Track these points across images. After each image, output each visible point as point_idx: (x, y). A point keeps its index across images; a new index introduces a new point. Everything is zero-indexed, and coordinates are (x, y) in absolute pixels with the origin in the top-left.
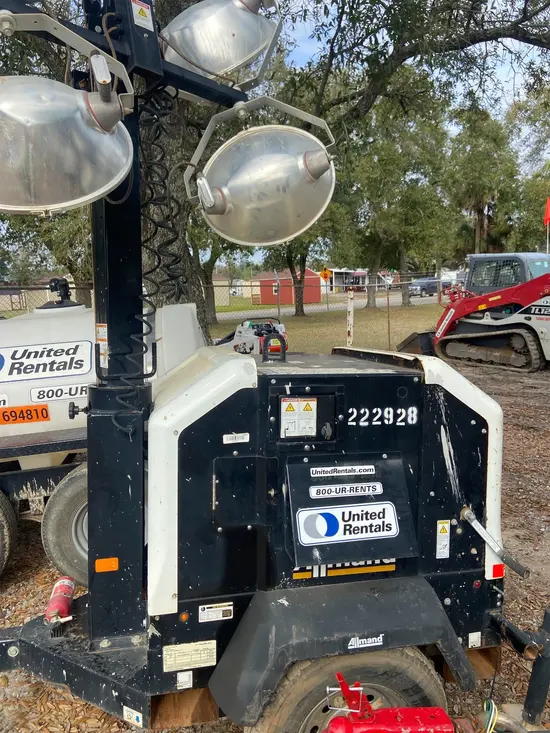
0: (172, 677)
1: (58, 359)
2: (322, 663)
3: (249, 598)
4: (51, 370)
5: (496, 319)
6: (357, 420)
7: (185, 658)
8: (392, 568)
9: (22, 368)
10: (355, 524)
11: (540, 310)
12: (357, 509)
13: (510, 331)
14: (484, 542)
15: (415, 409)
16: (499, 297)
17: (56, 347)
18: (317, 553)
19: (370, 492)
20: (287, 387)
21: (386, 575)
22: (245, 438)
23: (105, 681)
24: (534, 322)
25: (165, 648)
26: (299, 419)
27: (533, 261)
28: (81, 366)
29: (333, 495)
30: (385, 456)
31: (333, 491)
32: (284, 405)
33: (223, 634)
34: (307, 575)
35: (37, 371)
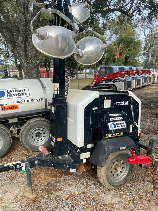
0: (82, 160)
1: (20, 93)
2: (115, 153)
3: (97, 143)
4: (19, 95)
5: (106, 83)
6: (117, 104)
7: (85, 156)
8: (123, 135)
9: (11, 95)
10: (119, 125)
11: (117, 81)
12: (119, 122)
13: (110, 86)
14: (138, 128)
15: (128, 102)
16: (107, 77)
17: (19, 89)
18: (113, 132)
19: (120, 119)
20: (106, 97)
21: (121, 136)
22: (97, 108)
23: (65, 164)
24: (116, 84)
25: (81, 154)
26: (107, 104)
27: (115, 68)
28: (27, 94)
29: (114, 120)
30: (122, 112)
31: (114, 119)
32: (105, 101)
33: (91, 150)
34: (108, 137)
35: (15, 96)
